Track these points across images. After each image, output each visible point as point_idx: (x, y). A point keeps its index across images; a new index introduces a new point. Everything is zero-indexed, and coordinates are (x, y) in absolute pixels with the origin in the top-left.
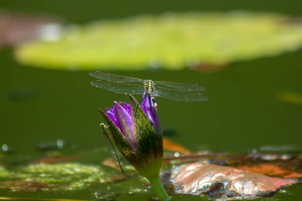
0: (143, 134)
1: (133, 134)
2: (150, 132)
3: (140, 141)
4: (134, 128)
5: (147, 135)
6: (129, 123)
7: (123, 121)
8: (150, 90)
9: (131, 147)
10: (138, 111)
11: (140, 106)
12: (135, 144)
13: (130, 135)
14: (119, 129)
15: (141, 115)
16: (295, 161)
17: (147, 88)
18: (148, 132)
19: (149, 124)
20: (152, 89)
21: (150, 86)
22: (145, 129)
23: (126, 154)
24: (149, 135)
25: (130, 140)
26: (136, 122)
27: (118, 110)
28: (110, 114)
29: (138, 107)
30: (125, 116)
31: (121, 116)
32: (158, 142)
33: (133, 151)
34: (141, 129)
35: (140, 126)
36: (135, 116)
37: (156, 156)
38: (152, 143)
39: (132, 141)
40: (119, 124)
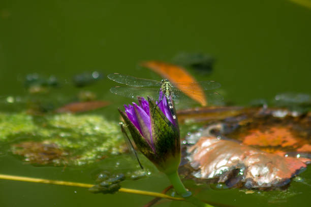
0: (161, 135)
1: (152, 135)
2: (168, 133)
3: (159, 142)
4: (153, 128)
5: (165, 136)
6: (147, 123)
7: (142, 121)
8: (167, 93)
9: (149, 147)
10: (156, 112)
11: (157, 108)
12: (153, 145)
13: (149, 135)
14: (138, 130)
15: (159, 116)
16: (306, 120)
17: (165, 92)
18: (166, 133)
19: (167, 125)
20: (170, 92)
21: (167, 88)
22: (163, 130)
23: (145, 153)
24: (167, 136)
25: (149, 141)
26: (154, 123)
27: (137, 111)
28: (128, 114)
29: (155, 109)
30: (143, 116)
31: (139, 117)
32: (176, 141)
33: (152, 151)
34: (159, 130)
35: (158, 127)
36: (153, 117)
37: (174, 155)
38: (169, 142)
39: (150, 141)
40: (138, 124)
